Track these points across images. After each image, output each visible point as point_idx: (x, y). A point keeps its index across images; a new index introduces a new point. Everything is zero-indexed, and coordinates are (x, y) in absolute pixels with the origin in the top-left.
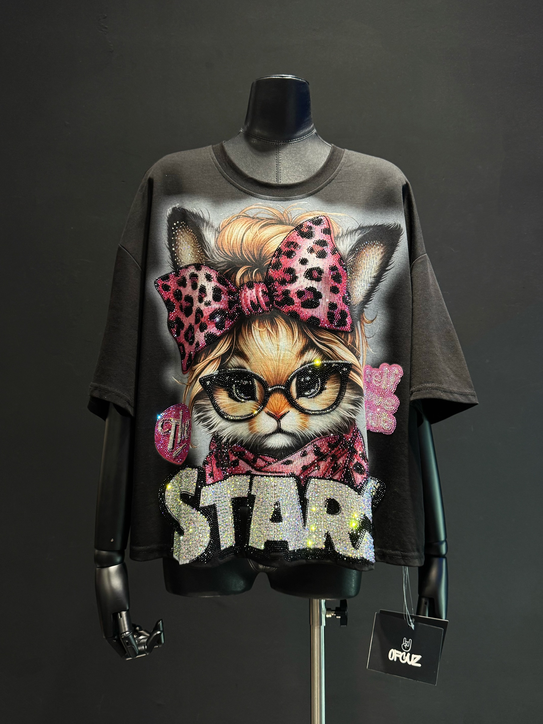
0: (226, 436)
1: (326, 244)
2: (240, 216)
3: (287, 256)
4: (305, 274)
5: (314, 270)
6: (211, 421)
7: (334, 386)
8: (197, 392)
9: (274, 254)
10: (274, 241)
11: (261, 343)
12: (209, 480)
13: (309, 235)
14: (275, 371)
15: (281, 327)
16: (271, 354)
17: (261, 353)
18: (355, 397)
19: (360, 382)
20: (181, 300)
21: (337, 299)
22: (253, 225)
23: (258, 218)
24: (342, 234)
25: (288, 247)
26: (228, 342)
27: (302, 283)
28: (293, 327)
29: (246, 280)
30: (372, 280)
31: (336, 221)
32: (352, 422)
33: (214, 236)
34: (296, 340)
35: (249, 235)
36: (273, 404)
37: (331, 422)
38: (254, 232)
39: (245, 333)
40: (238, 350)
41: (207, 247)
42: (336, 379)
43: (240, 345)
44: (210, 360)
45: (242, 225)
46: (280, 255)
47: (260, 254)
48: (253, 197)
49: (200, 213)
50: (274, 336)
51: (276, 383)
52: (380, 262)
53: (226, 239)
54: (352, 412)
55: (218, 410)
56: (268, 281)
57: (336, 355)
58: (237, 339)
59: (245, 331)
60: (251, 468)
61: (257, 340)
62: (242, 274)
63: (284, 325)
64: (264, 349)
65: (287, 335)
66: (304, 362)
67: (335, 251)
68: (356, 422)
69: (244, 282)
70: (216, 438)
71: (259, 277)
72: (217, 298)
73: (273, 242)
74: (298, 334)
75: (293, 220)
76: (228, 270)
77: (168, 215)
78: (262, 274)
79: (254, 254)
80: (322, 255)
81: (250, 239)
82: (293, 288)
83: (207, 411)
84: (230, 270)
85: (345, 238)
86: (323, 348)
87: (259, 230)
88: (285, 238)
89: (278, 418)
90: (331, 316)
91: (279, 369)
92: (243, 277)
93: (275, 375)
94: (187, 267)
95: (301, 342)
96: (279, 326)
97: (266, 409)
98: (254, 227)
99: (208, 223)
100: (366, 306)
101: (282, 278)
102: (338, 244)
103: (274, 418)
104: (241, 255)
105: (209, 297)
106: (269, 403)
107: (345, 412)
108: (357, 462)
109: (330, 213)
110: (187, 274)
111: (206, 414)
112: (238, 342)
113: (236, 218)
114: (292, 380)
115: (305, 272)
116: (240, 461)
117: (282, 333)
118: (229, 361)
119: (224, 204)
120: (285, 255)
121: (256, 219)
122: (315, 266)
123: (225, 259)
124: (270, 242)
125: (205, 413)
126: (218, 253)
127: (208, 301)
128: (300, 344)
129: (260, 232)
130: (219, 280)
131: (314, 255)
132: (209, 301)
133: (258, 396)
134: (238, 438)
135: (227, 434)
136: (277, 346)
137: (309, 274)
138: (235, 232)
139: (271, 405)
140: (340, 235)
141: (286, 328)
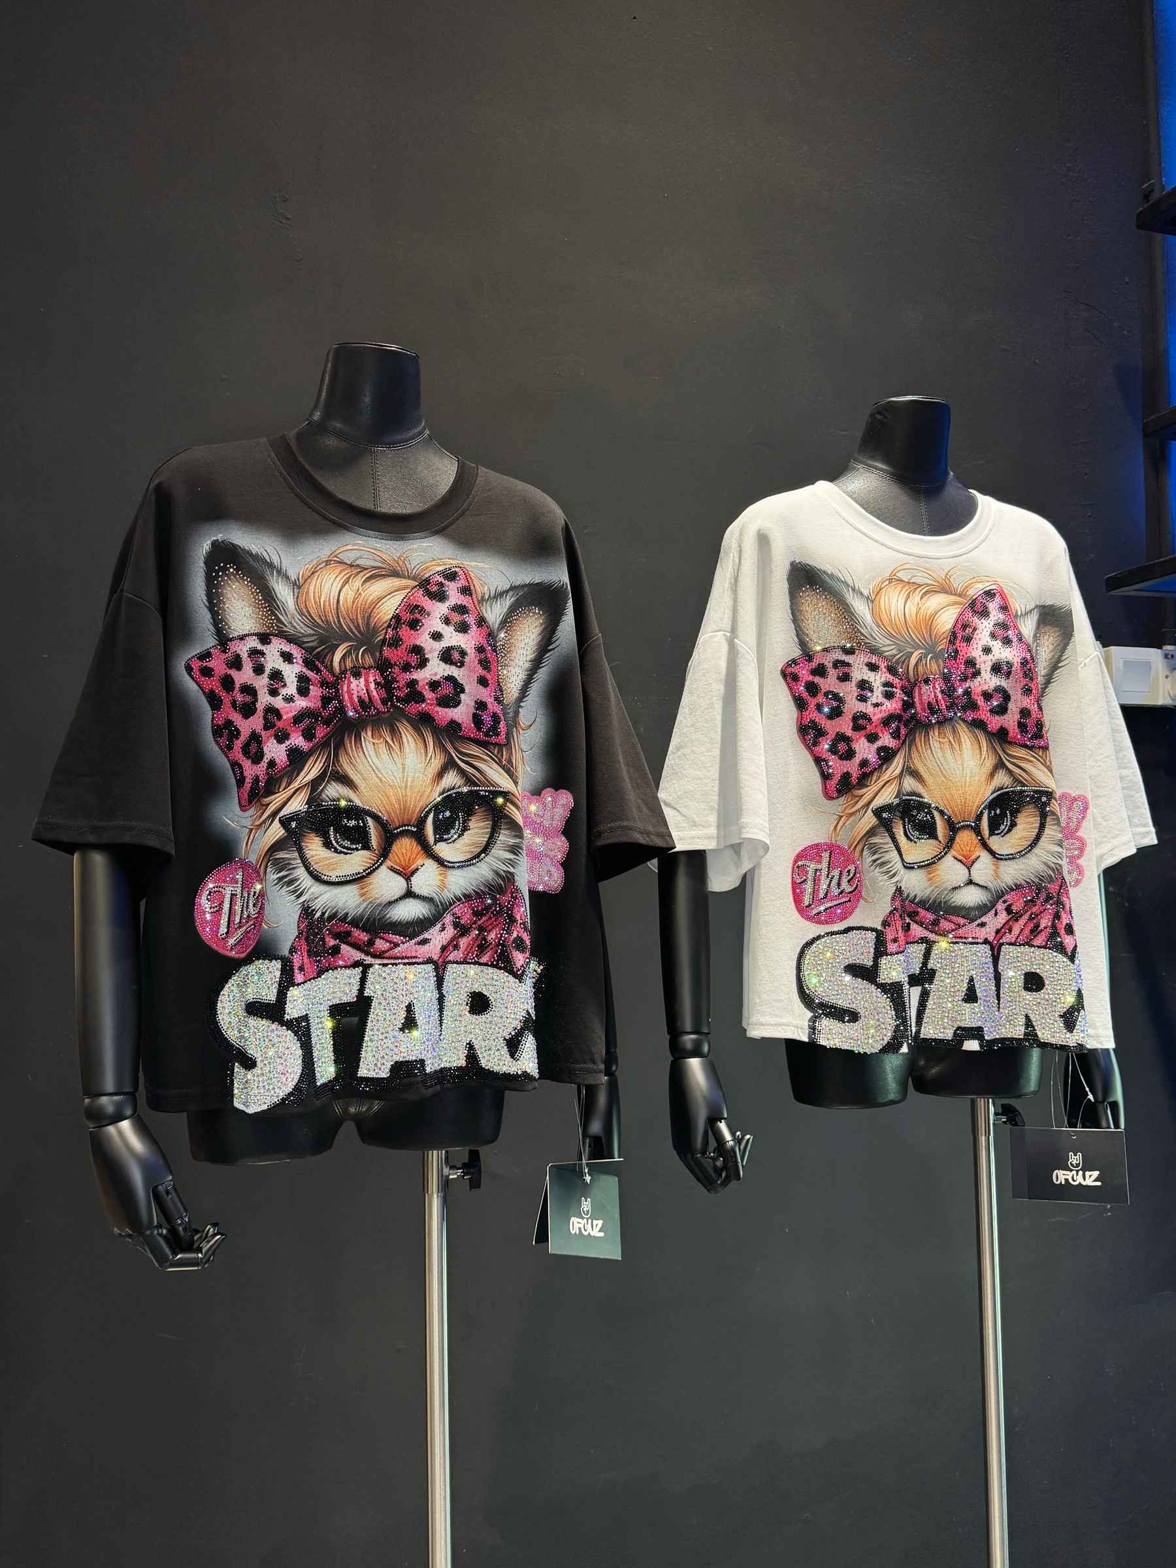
0: (320, 908)
1: (467, 611)
2: (331, 561)
3: (409, 626)
4: (439, 654)
5: (453, 649)
6: (299, 885)
7: (482, 824)
8: (275, 839)
9: (390, 623)
10: (388, 603)
11: (376, 761)
12: (299, 977)
13: (440, 596)
14: (400, 804)
15: (406, 736)
16: (393, 778)
17: (378, 777)
18: (514, 841)
19: (518, 817)
20: (233, 691)
21: (486, 695)
22: (352, 577)
23: (358, 565)
24: (490, 596)
25: (410, 613)
26: (321, 761)
27: (436, 670)
28: (425, 735)
29: (349, 664)
30: (527, 665)
31: (478, 575)
32: (509, 878)
33: (292, 594)
34: (430, 756)
35: (348, 594)
36: (399, 855)
37: (476, 879)
38: (354, 588)
39: (349, 744)
40: (338, 772)
41: (281, 608)
42: (485, 815)
43: (341, 766)
44: (295, 788)
45: (335, 576)
46: (398, 624)
47: (368, 624)
48: (347, 532)
49: (265, 554)
50: (397, 751)
51: (403, 821)
52: (539, 638)
53: (312, 598)
54: (509, 864)
55: (307, 867)
56: (383, 666)
57: (487, 780)
58: (336, 756)
59: (351, 742)
60: (365, 954)
61: (370, 756)
62: (342, 655)
63: (410, 733)
64: (383, 772)
65: (417, 748)
66: (442, 789)
67: (481, 622)
68: (515, 878)
69: (345, 666)
70: (307, 912)
71: (369, 661)
72: (303, 691)
73: (385, 604)
74: (434, 747)
75: (414, 571)
76: (320, 649)
77: (204, 552)
78: (373, 656)
79: (358, 624)
80: (463, 628)
81: (350, 599)
82: (422, 676)
83: (294, 868)
84: (323, 649)
85: (494, 603)
86: (465, 768)
87: (362, 585)
88: (404, 598)
89: (408, 876)
90: (477, 719)
91: (406, 801)
92: (344, 660)
93: (401, 810)
94: (242, 638)
95: (439, 758)
96: (403, 736)
97: (388, 863)
98: (354, 580)
99: (279, 572)
100: (522, 704)
101: (404, 661)
102: (484, 612)
103: (400, 875)
104: (338, 625)
105: (291, 689)
106: (392, 854)
107: (500, 863)
108: (518, 935)
109: (468, 563)
110: (243, 649)
111: (291, 874)
112: (338, 761)
113: (324, 564)
114: (426, 816)
115: (440, 652)
116: (344, 947)
117: (409, 746)
118: (322, 790)
119: (302, 540)
120: (406, 625)
121: (355, 568)
122: (453, 643)
123: (314, 630)
124: (381, 605)
125: (290, 872)
126: (302, 620)
127: (289, 694)
128: (437, 761)
129: (365, 589)
130: (308, 663)
131: (452, 628)
132: (292, 695)
133: (374, 841)
134: (340, 911)
135: (322, 905)
136: (401, 766)
137: (447, 656)
138: (326, 587)
139: (396, 857)
140: (487, 597)
141: (414, 739)
